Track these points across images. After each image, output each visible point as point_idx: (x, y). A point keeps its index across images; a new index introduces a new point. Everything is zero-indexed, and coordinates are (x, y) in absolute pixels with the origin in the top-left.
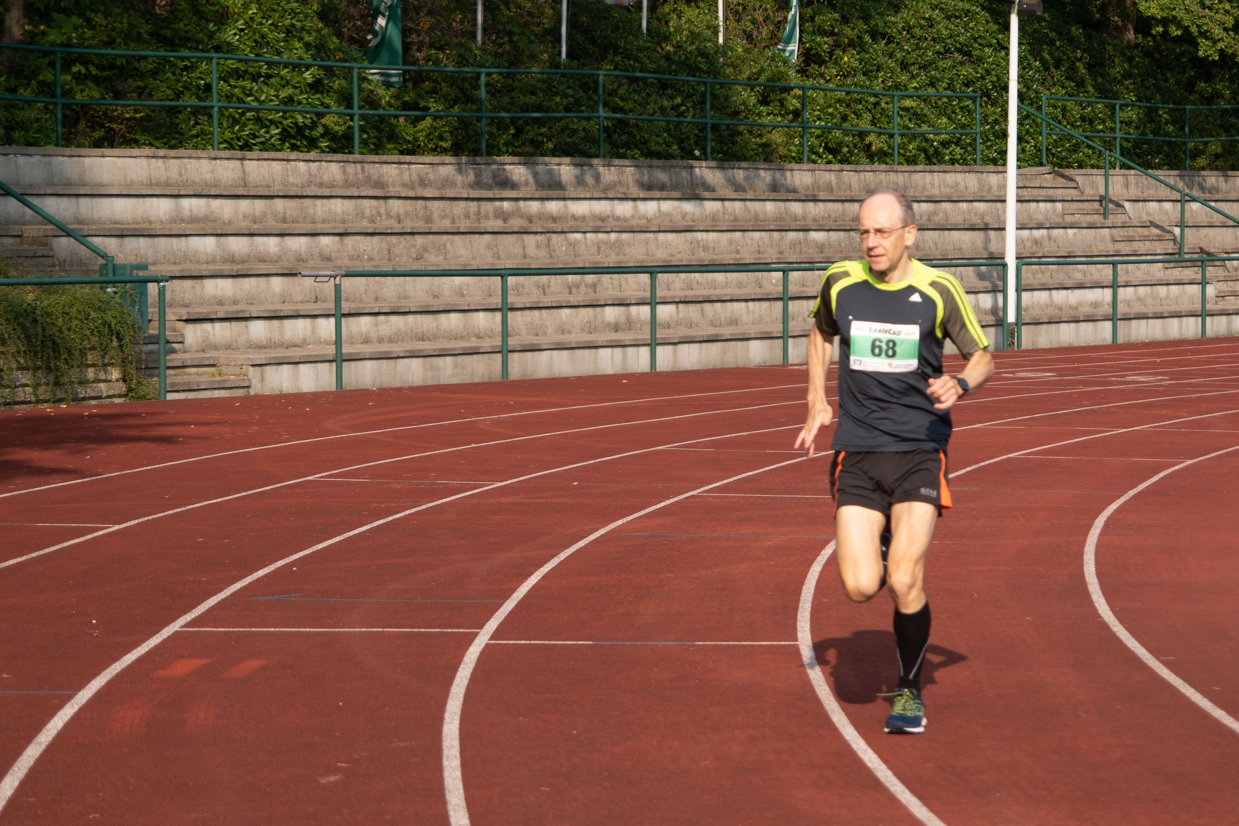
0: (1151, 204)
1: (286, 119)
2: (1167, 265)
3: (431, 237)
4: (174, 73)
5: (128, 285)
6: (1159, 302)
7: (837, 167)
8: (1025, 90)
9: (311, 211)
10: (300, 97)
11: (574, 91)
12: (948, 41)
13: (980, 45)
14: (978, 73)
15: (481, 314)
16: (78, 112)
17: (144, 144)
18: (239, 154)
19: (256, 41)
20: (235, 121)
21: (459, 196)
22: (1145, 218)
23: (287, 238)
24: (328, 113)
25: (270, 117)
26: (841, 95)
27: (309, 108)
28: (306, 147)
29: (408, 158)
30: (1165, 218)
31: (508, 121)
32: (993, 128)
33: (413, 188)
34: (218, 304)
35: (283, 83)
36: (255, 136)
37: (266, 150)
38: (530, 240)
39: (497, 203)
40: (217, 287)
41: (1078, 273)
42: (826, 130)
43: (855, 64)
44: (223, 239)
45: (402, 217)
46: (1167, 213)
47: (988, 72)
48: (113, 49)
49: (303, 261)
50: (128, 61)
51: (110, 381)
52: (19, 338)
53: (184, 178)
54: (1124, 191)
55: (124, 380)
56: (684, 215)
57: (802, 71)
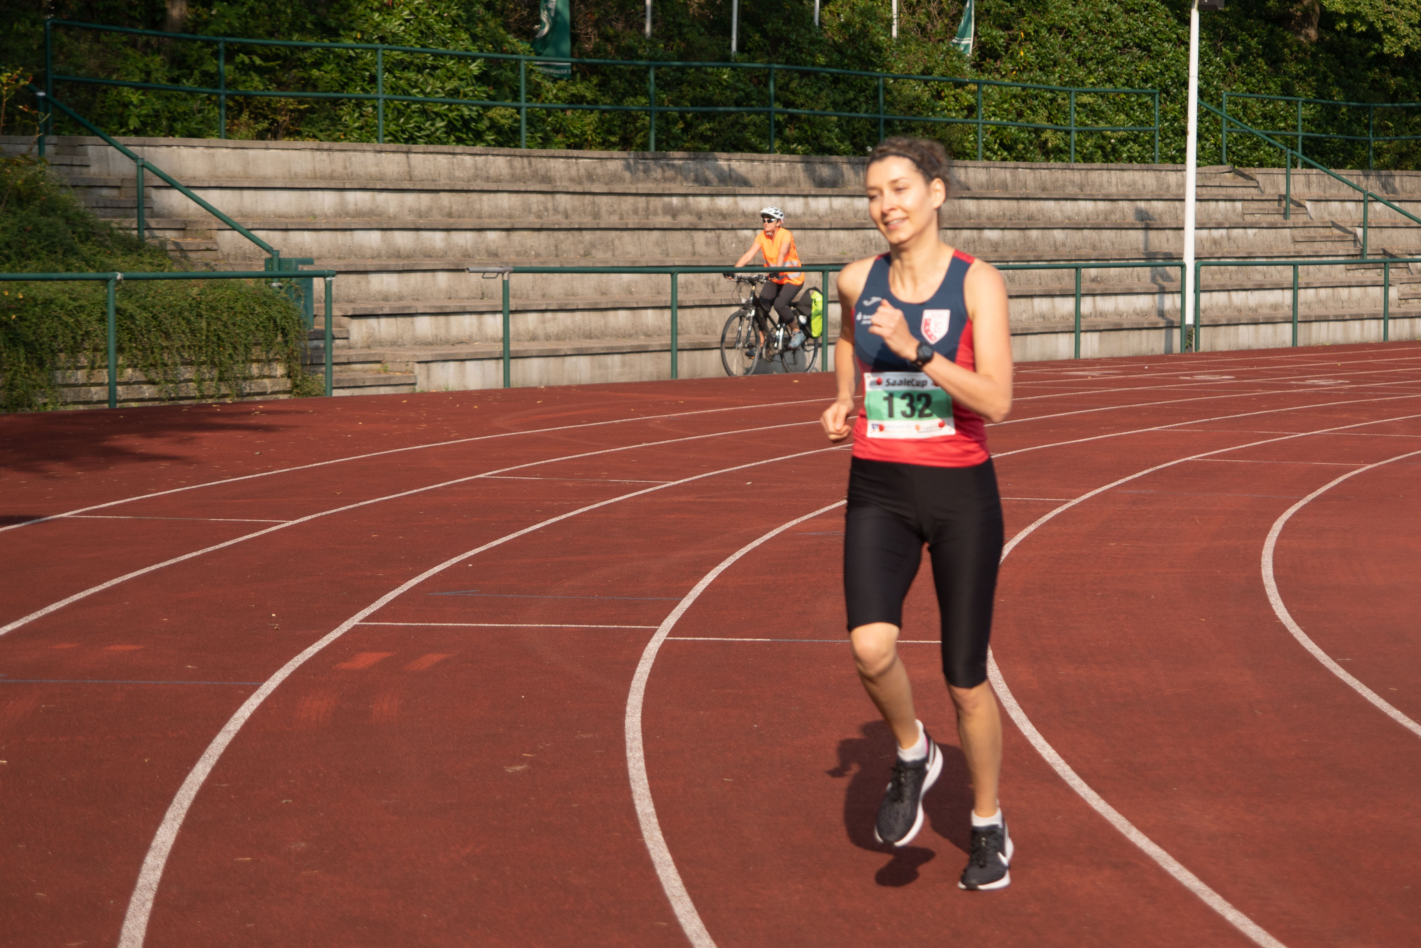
0: (1333, 203)
1: (452, 111)
2: (1349, 267)
3: (598, 233)
4: (338, 64)
5: (294, 280)
6: (1340, 304)
7: (1012, 164)
8: (1205, 86)
9: (477, 206)
10: (466, 89)
11: (745, 84)
12: (1127, 36)
13: (1160, 40)
14: (1156, 68)
15: (650, 312)
16: (241, 103)
17: (308, 136)
18: (404, 147)
19: (422, 32)
20: (400, 113)
21: (627, 191)
22: (1327, 218)
23: (453, 233)
24: (495, 106)
25: (436, 110)
26: (1016, 90)
27: (475, 101)
28: (471, 140)
29: (575, 153)
30: (1347, 218)
31: (676, 114)
32: (1172, 125)
33: (580, 183)
34: (383, 300)
35: (450, 74)
36: (420, 129)
37: (432, 143)
38: (700, 237)
39: (666, 199)
40: (382, 282)
41: (1257, 274)
42: (1001, 127)
43: (1032, 59)
44: (388, 232)
45: (569, 212)
46: (1349, 213)
47: (1167, 68)
48: (278, 39)
49: (469, 256)
50: (292, 53)
51: (275, 377)
52: (184, 332)
53: (349, 171)
54: (1306, 190)
55: (289, 376)
56: (856, 213)
57: (977, 66)
